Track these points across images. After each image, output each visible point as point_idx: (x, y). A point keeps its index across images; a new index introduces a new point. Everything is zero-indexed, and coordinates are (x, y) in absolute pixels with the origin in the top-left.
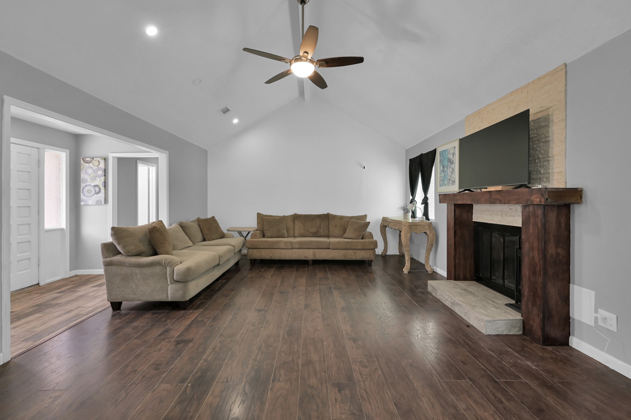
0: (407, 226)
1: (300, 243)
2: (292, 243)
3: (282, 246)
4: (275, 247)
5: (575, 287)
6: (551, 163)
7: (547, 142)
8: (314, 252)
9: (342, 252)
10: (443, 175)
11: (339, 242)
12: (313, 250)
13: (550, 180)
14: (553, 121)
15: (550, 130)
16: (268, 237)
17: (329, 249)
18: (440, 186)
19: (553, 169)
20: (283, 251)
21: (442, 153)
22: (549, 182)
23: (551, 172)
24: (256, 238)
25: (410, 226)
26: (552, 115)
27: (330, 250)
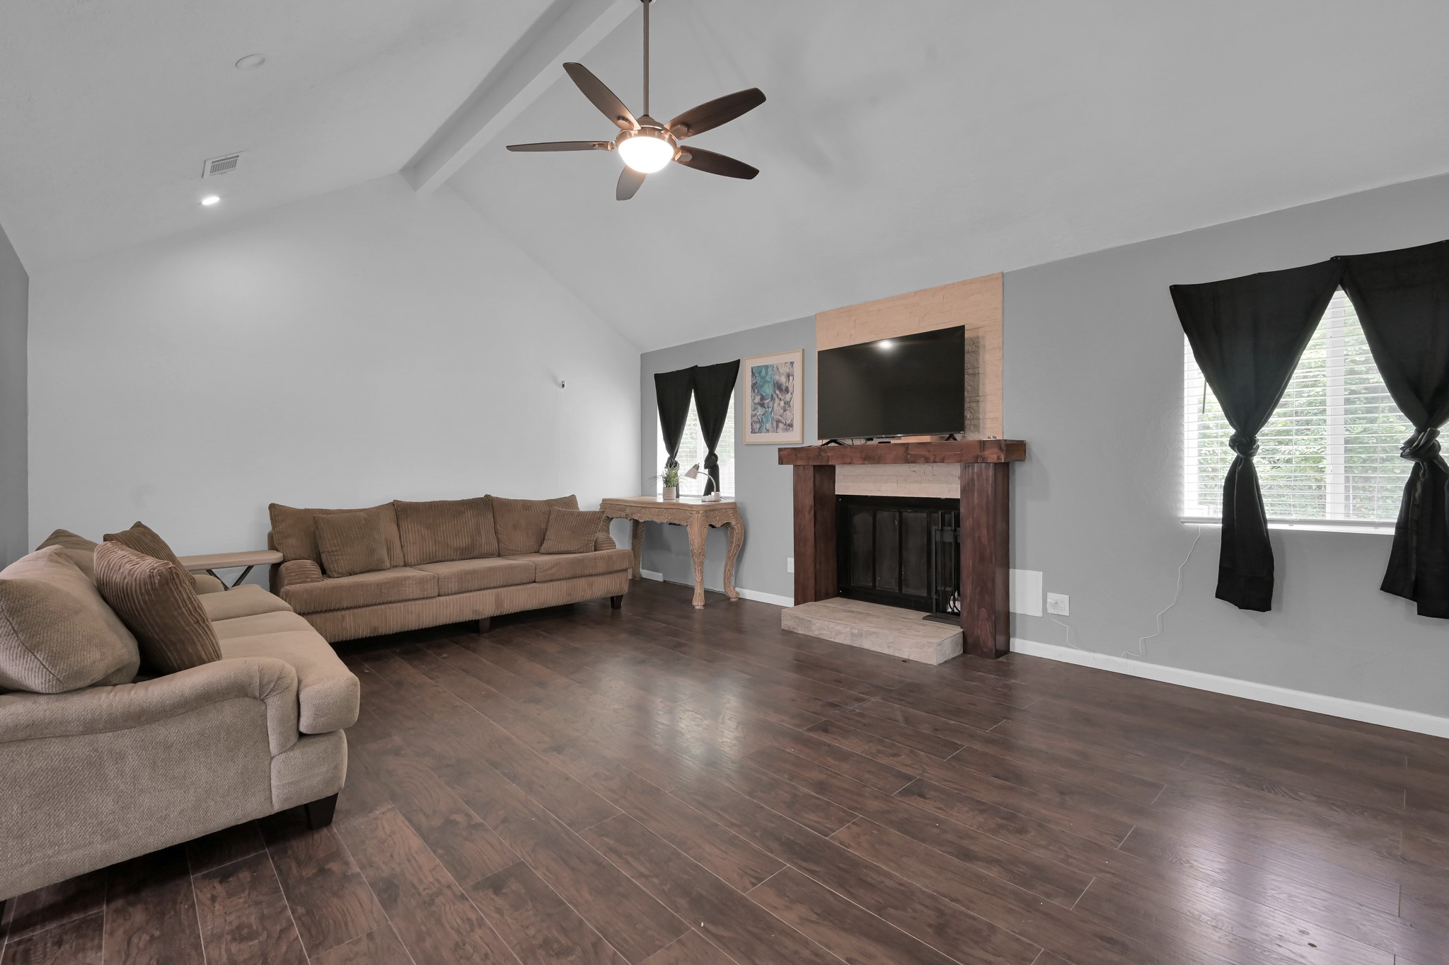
0: (701, 512)
1: (462, 576)
2: (438, 579)
3: (411, 591)
4: (389, 599)
5: (1017, 571)
6: (981, 404)
7: (976, 375)
8: (497, 596)
9: (564, 586)
10: (760, 411)
11: (557, 564)
12: (493, 590)
13: (981, 429)
14: (984, 346)
15: (981, 359)
16: (342, 575)
17: (535, 582)
18: (753, 432)
19: (985, 413)
20: (414, 607)
21: (755, 372)
22: (979, 431)
23: (981, 417)
24: (307, 582)
25: (706, 511)
26: (983, 338)
27: (540, 585)
